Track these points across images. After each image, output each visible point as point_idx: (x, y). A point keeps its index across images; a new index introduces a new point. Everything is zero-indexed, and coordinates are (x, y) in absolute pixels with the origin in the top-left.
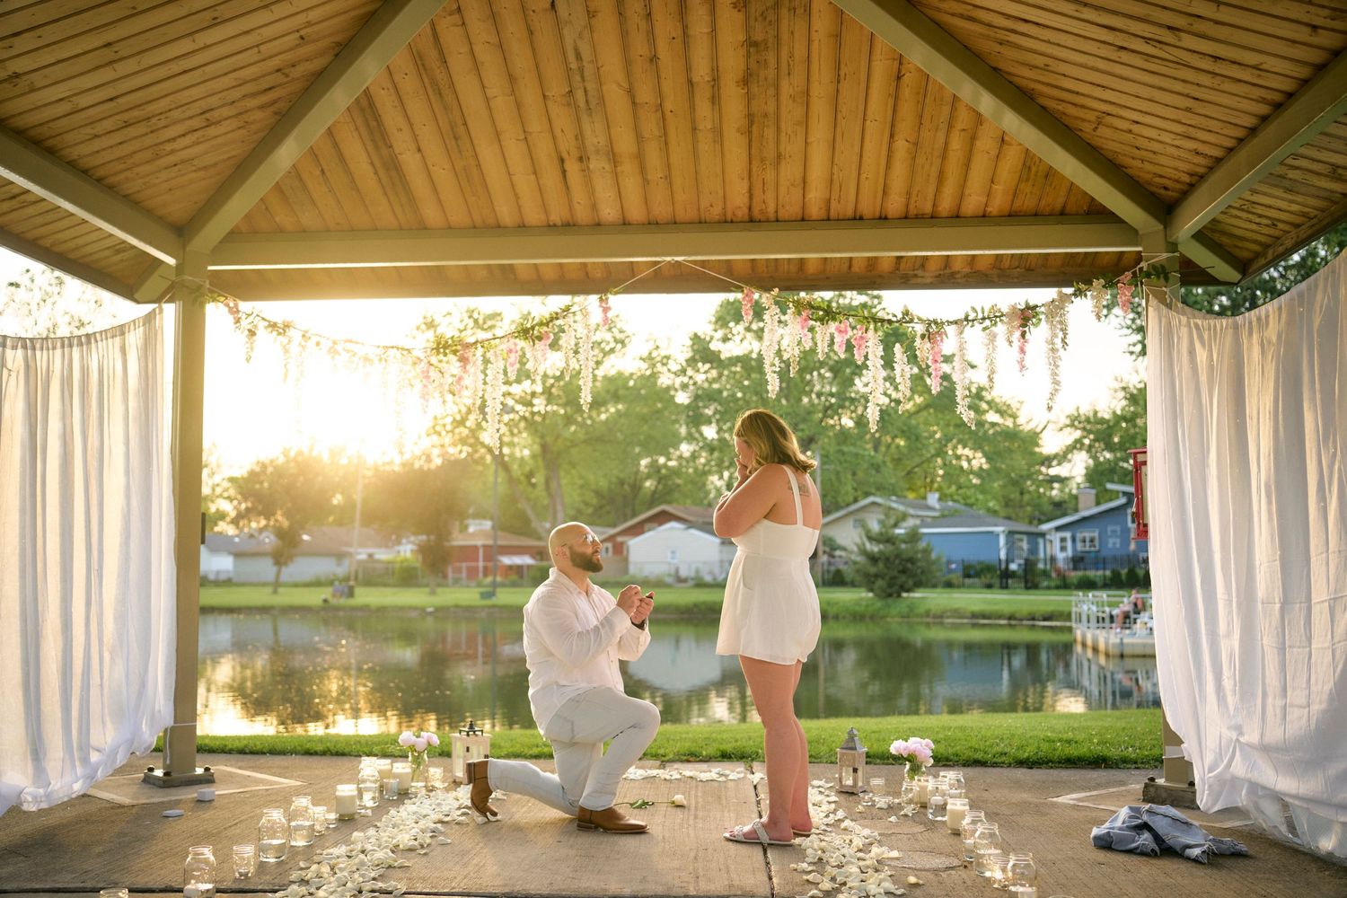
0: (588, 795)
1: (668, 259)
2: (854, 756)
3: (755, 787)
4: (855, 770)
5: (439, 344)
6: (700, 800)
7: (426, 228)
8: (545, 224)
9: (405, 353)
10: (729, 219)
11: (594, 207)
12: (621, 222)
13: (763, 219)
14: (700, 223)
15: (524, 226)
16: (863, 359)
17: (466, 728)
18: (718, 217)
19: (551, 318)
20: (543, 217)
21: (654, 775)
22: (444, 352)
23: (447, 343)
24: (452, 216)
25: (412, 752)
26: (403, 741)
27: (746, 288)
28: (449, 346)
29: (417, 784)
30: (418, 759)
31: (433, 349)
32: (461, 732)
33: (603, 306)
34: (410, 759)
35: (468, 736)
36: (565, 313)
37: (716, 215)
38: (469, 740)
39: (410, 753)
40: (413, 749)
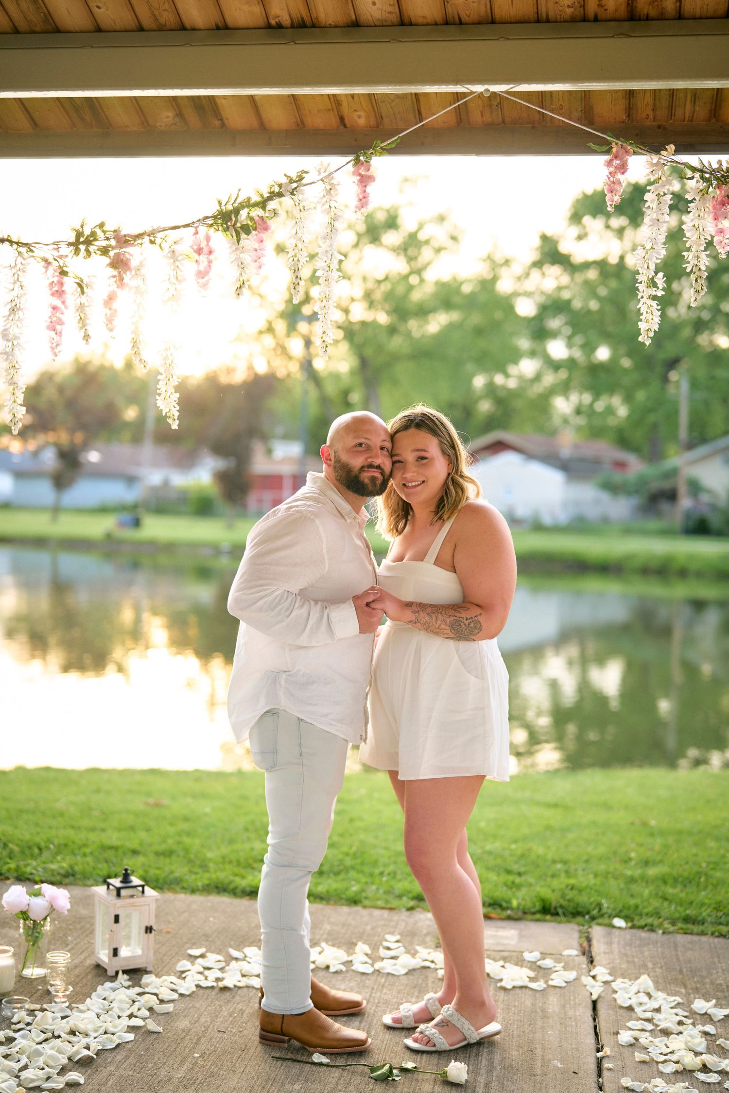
1: (478, 88)
3: (594, 1003)
5: (79, 234)
7: (58, 31)
8: (261, 22)
9: (23, 250)
10: (591, 13)
12: (394, 18)
13: (653, 13)
14: (538, 21)
15: (227, 27)
17: (116, 882)
18: (572, 10)
19: (270, 193)
20: (257, 9)
21: (427, 964)
22: (87, 251)
23: (93, 234)
24: (99, 7)
25: (24, 919)
26: (8, 903)
27: (617, 144)
28: (96, 240)
29: (33, 972)
30: (34, 930)
31: (70, 244)
32: (108, 888)
33: (360, 175)
34: (21, 931)
35: (118, 895)
36: (294, 185)
37: (569, 6)
38: (119, 902)
39: (22, 921)
40: (25, 915)
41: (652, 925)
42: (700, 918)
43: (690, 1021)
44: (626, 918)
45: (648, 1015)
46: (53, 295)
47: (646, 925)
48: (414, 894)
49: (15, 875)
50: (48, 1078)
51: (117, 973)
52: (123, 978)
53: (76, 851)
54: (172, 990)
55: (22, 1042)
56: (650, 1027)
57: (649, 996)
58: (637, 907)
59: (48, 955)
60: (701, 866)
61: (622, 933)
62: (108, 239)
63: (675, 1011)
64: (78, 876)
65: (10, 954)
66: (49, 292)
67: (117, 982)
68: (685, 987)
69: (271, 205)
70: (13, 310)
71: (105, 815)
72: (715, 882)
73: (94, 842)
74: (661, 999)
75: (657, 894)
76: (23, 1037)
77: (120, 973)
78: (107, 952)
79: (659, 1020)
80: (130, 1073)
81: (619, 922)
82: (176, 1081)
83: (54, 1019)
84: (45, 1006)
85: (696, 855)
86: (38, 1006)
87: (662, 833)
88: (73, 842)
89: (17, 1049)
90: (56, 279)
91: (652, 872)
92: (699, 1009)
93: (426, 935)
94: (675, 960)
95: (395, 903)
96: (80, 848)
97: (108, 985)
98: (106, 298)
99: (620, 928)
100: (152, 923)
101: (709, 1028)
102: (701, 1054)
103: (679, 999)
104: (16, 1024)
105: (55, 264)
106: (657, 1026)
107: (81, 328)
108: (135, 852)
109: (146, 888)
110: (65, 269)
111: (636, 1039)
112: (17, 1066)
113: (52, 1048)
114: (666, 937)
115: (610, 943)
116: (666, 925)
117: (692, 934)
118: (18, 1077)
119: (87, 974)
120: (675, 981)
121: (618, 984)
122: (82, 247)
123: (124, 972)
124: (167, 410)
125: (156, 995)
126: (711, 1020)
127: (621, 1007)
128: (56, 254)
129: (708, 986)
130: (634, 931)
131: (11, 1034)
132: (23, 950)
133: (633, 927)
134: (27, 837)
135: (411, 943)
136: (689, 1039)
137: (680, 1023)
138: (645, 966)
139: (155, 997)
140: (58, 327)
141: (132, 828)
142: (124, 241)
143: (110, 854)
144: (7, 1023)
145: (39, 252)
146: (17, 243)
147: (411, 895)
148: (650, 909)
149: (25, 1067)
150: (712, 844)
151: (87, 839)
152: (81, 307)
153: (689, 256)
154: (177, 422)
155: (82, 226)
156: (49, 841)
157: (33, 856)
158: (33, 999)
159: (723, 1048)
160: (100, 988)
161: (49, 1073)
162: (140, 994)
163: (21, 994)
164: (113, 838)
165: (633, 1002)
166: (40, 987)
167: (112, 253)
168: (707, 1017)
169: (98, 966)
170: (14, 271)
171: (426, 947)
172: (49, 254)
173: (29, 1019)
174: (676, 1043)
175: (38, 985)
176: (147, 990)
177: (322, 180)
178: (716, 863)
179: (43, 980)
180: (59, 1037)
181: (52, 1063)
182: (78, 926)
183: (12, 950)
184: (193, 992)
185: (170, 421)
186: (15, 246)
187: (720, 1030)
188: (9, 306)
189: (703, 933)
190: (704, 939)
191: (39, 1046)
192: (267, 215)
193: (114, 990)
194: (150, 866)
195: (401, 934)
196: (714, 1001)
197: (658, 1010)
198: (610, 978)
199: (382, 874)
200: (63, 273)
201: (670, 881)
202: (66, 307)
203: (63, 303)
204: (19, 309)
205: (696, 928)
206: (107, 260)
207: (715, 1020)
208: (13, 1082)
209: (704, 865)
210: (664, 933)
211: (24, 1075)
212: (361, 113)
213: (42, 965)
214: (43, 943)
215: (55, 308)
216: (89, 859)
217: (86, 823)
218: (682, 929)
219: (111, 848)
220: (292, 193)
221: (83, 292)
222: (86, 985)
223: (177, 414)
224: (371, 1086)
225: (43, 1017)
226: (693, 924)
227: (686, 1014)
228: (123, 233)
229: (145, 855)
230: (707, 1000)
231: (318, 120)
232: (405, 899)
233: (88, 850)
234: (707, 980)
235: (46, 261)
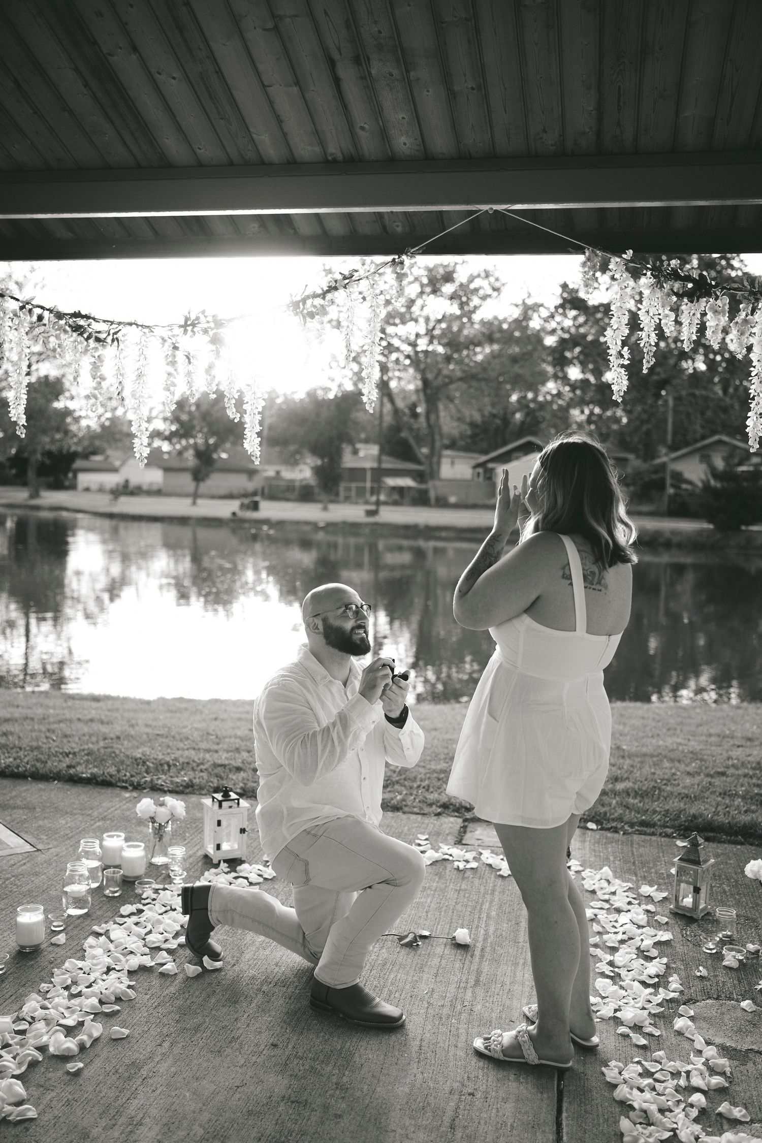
0: (325, 966)
1: (484, 207)
2: (696, 872)
4: (697, 890)
5: (187, 319)
6: (492, 929)
7: (170, 166)
8: (321, 158)
9: (146, 330)
10: (569, 150)
11: (384, 135)
12: (422, 155)
13: (617, 150)
14: (529, 156)
15: (295, 162)
16: (744, 351)
17: (219, 796)
18: (554, 147)
19: (329, 287)
20: (317, 149)
21: (447, 857)
22: (192, 331)
23: (198, 318)
24: (200, 149)
25: (153, 823)
26: (140, 811)
27: (588, 249)
28: (199, 323)
29: (159, 860)
30: (159, 831)
31: (181, 326)
32: (213, 800)
33: (397, 273)
34: (150, 830)
35: (220, 806)
36: (347, 281)
37: (552, 145)
38: (221, 812)
39: (151, 824)
40: (153, 820)
41: (616, 828)
42: (652, 822)
43: (637, 902)
44: (597, 822)
45: (606, 897)
46: (168, 364)
47: (612, 828)
48: (441, 803)
49: (150, 785)
50: (166, 941)
51: (220, 861)
52: (223, 866)
53: (195, 768)
54: (259, 875)
55: (148, 913)
56: (607, 906)
57: (609, 882)
58: (605, 813)
59: (169, 849)
60: (656, 782)
61: (593, 833)
62: (208, 322)
63: (626, 894)
64: (196, 787)
65: (142, 848)
66: (165, 363)
67: (219, 869)
68: (636, 875)
69: (329, 296)
70: (140, 376)
71: (219, 740)
72: (665, 794)
73: (208, 761)
74: (618, 885)
75: (621, 804)
76: (150, 909)
77: (222, 862)
78: (212, 846)
79: (614, 901)
80: (225, 937)
81: (591, 825)
82: (257, 944)
83: (172, 896)
84: (166, 886)
85: (654, 774)
86: (161, 886)
87: (630, 756)
88: (194, 761)
89: (144, 919)
90: (170, 353)
91: (620, 786)
92: (645, 892)
93: (448, 834)
94: (630, 855)
95: (427, 810)
96: (198, 766)
97: (213, 870)
98: (207, 367)
99: (592, 830)
100: (244, 826)
101: (651, 907)
102: (643, 927)
103: (630, 885)
104: (145, 899)
105: (170, 341)
106: (612, 905)
107: (189, 389)
108: (238, 769)
109: (241, 801)
110: (177, 345)
111: (596, 915)
112: (144, 931)
113: (170, 918)
114: (626, 837)
115: (583, 841)
116: (626, 827)
117: (645, 834)
118: (144, 939)
119: (198, 862)
120: (629, 871)
121: (586, 873)
122: (189, 328)
123: (225, 861)
124: (252, 450)
125: (246, 878)
126: (653, 901)
127: (587, 891)
128: (170, 333)
129: (653, 875)
130: (603, 832)
131: (140, 907)
132: (151, 845)
133: (600, 829)
134: (160, 757)
135: (436, 841)
136: (635, 915)
137: (630, 903)
138: (608, 859)
139: (246, 881)
140: (172, 389)
141: (238, 750)
142: (219, 324)
143: (219, 770)
144: (139, 898)
145: (158, 332)
146: (142, 326)
147: (438, 804)
148: (616, 815)
149: (150, 932)
150: (667, 764)
151: (204, 759)
152: (189, 374)
153: (643, 334)
154: (259, 459)
155: (189, 313)
156: (176, 759)
157: (164, 773)
158: (158, 880)
159: (659, 922)
160: (206, 873)
161: (166, 936)
162: (236, 878)
163: (149, 877)
164: (223, 758)
165: (596, 887)
166: (164, 872)
167: (211, 333)
168: (649, 899)
169: (206, 857)
170: (139, 347)
171: (447, 845)
172: (165, 335)
173: (154, 896)
174: (623, 918)
175: (162, 870)
176: (241, 874)
177: (367, 277)
178: (669, 780)
179: (166, 866)
180: (175, 910)
181: (168, 929)
182: (194, 825)
183: (143, 845)
184: (274, 877)
185: (253, 459)
186: (140, 328)
187: (658, 909)
188: (136, 373)
189: (653, 834)
190: (654, 838)
191: (160, 917)
192: (326, 303)
193: (217, 875)
194: (248, 780)
195: (429, 834)
196: (656, 887)
197: (614, 893)
198: (580, 868)
199: (419, 787)
200: (175, 348)
201: (632, 794)
202: (178, 374)
203: (176, 370)
204: (143, 375)
205: (649, 830)
206: (206, 338)
207: (656, 900)
208: (141, 943)
209: (659, 781)
210: (624, 834)
211: (150, 938)
212: (399, 224)
213: (166, 855)
214: (166, 839)
215: (169, 374)
216: (205, 775)
217: (204, 745)
218: (638, 830)
219: (221, 765)
220: (345, 287)
221: (190, 362)
222: (197, 870)
223: (258, 454)
224: (398, 949)
225: (164, 895)
226: (647, 827)
227: (635, 896)
228: (219, 318)
229: (245, 771)
230: (651, 886)
231: (366, 229)
232: (434, 807)
233: (202, 767)
234: (653, 870)
235: (163, 339)
